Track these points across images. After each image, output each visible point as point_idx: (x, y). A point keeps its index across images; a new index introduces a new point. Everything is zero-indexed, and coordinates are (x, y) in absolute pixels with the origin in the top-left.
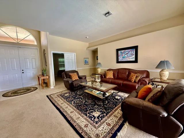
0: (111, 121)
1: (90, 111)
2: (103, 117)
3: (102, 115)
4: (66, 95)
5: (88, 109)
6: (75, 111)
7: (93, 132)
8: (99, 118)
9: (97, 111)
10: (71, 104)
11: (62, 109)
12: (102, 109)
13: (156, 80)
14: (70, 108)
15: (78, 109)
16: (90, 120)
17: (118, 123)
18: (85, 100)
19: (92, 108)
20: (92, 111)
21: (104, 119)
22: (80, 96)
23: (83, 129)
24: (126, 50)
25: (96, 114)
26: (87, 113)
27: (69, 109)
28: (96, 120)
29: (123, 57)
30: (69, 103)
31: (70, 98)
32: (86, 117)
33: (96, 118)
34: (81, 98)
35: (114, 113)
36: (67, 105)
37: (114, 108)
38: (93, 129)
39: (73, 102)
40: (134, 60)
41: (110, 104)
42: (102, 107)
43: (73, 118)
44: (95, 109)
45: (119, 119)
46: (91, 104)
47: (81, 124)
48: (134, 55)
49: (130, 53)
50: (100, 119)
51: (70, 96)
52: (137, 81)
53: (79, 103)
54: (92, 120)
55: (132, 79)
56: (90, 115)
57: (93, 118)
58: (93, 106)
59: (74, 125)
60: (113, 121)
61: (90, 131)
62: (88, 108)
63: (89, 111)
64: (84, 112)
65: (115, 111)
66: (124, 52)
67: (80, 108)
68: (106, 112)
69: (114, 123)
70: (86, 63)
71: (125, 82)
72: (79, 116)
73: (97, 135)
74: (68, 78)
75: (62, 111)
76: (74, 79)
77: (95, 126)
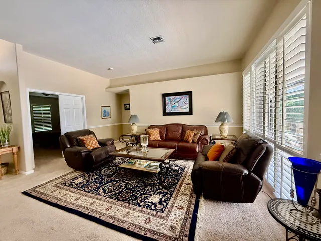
0: (181, 202)
1: (143, 198)
2: (167, 200)
3: (165, 198)
4: (77, 181)
5: (138, 194)
6: (115, 204)
7: (163, 226)
8: (163, 203)
9: (154, 194)
10: (100, 195)
11: (84, 209)
12: (160, 189)
13: (217, 137)
14: (101, 203)
15: (119, 200)
16: (149, 211)
17: (191, 201)
18: (125, 182)
19: (144, 192)
20: (146, 196)
21: (170, 203)
22: (111, 177)
23: (145, 228)
24: (177, 97)
25: (154, 199)
26: (139, 202)
27: (99, 206)
28: (159, 207)
29: (172, 107)
30: (94, 195)
31: (89, 184)
32: (140, 208)
33: (158, 204)
34: (114, 181)
35: (179, 190)
36: (91, 200)
37: (177, 183)
38: (161, 223)
39: (101, 191)
40: (187, 110)
41: (168, 180)
42: (159, 186)
43: (116, 217)
44: (150, 192)
45: (190, 197)
46: (137, 186)
47: (137, 221)
48: (188, 104)
49: (182, 101)
50: (165, 205)
51: (88, 181)
52: (196, 140)
53: (114, 189)
54: (154, 210)
55: (189, 138)
56: (146, 204)
57: (153, 206)
58: (143, 189)
59: (126, 228)
60: (184, 202)
61: (157, 226)
62: (136, 193)
63: (141, 197)
64: (132, 202)
65: (180, 187)
66: (173, 99)
67: (122, 197)
68: (168, 192)
69: (187, 204)
70: (105, 115)
71: (180, 144)
72: (127, 210)
73: (172, 228)
74: (75, 146)
75: (87, 213)
76: (90, 147)
77: (161, 216)
